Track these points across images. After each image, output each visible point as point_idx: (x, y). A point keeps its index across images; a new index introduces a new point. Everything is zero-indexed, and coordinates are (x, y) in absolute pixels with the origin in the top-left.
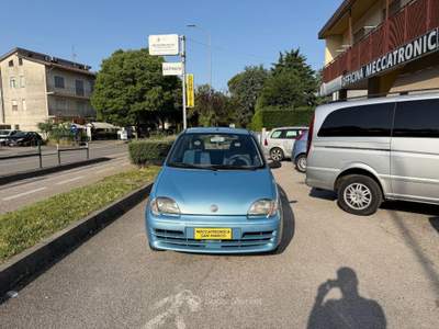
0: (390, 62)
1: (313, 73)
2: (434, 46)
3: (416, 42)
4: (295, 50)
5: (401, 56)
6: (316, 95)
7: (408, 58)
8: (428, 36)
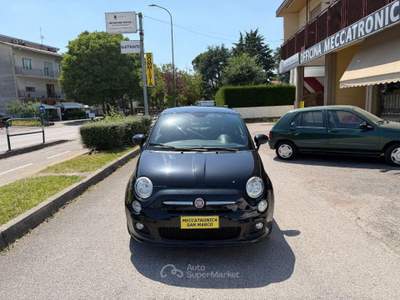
0: (349, 37)
1: (271, 51)
2: (397, 17)
3: (377, 15)
4: (254, 31)
5: (361, 30)
6: (275, 72)
7: (368, 31)
8: (390, 7)
